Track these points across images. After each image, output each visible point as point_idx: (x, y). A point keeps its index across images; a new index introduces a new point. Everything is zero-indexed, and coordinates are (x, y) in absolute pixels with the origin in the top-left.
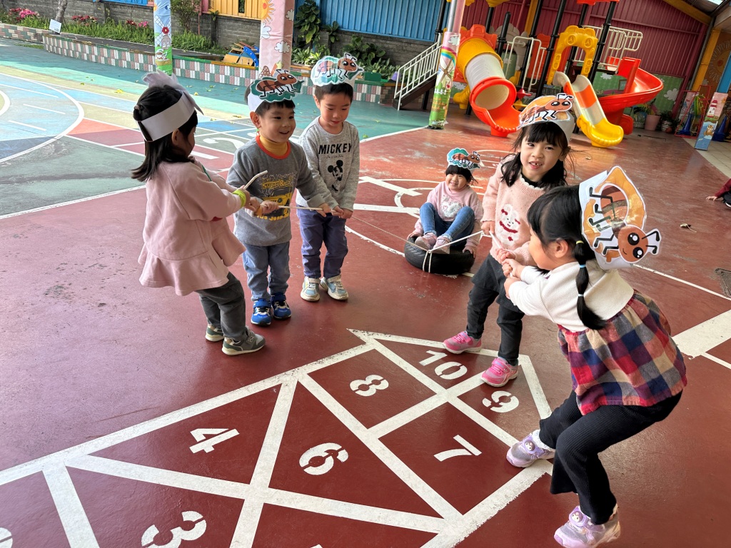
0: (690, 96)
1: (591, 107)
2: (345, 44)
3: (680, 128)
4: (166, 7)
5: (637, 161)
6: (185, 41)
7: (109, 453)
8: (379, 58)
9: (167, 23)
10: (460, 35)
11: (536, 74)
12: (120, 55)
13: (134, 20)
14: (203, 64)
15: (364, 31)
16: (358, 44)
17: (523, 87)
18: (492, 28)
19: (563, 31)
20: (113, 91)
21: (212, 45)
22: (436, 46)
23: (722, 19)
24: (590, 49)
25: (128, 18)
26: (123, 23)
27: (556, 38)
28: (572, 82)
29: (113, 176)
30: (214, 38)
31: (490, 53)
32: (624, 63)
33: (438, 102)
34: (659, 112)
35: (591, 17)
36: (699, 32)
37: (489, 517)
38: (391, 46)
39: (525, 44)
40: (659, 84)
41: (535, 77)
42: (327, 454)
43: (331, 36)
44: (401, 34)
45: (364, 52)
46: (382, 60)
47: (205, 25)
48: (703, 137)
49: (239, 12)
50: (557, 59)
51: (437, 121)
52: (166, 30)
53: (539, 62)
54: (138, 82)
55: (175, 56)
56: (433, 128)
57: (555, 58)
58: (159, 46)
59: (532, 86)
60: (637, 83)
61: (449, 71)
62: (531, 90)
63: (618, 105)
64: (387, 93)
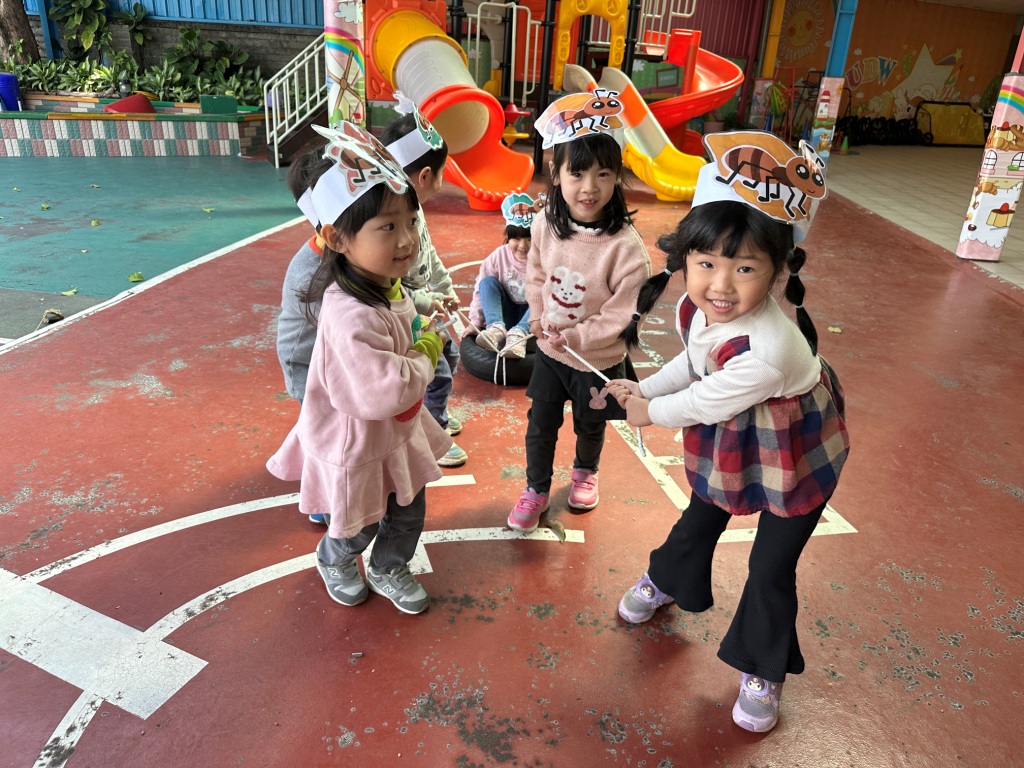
1: (641, 124)
8: (238, 67)
15: (199, 18)
16: (194, 44)
17: (512, 100)
24: (617, 18)
27: (554, 3)
28: (598, 80)
31: (436, 38)
32: (676, 40)
38: (258, 43)
39: (500, 19)
41: (530, 79)
43: (134, 31)
44: (274, 18)
46: (245, 70)
50: (564, 42)
53: (532, 50)
57: (560, 39)
59: (528, 96)
60: (701, 75)
61: (350, 81)
62: (527, 104)
63: (679, 114)
64: (255, 134)
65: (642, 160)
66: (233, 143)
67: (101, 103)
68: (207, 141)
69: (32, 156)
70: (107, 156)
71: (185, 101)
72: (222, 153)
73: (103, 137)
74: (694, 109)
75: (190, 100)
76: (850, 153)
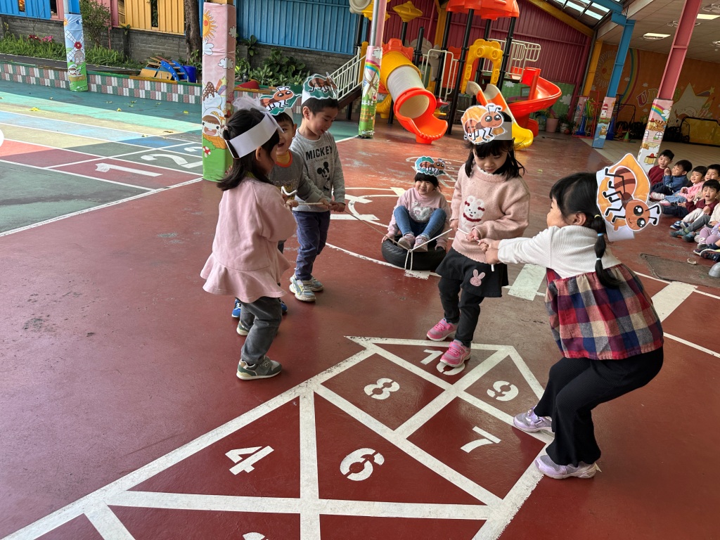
0: (582, 100)
2: (264, 57)
3: (575, 130)
4: (78, 22)
5: (548, 160)
6: (96, 55)
7: (148, 486)
8: (299, 71)
9: (79, 38)
10: (382, 48)
11: (450, 84)
12: (27, 71)
13: (37, 34)
14: (121, 79)
15: (282, 44)
16: (278, 57)
17: (440, 97)
18: (407, 41)
19: (472, 45)
20: (27, 110)
21: (125, 59)
22: (356, 59)
23: (604, 32)
24: (497, 60)
25: (32, 33)
26: (24, 38)
27: (466, 51)
28: (483, 90)
29: (56, 199)
30: (127, 53)
31: (409, 65)
32: (526, 72)
33: (366, 113)
34: (557, 116)
35: (492, 31)
36: (585, 44)
37: (525, 499)
38: (310, 59)
39: (437, 56)
40: (558, 91)
41: (450, 87)
42: (364, 459)
43: (250, 49)
44: (319, 47)
45: (284, 65)
46: (302, 72)
47: (117, 39)
48: (598, 137)
49: (152, 26)
50: (469, 70)
51: (366, 130)
52: (78, 45)
53: (453, 73)
54: (52, 100)
55: (90, 72)
56: (363, 138)
57: (467, 69)
58: (71, 61)
59: (448, 95)
60: (539, 91)
61: (374, 83)
63: (524, 109)
71: (274, 86)
74: (533, 108)
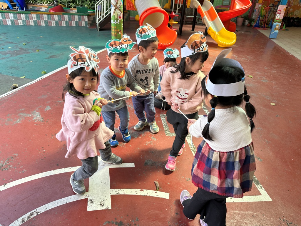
1: (215, 21)
17: (173, 11)
28: (202, 5)
33: (115, 30)
40: (249, 3)
41: (179, 3)
48: (274, 32)
59: (178, 9)
60: (237, 3)
61: (118, 6)
62: (178, 12)
63: (228, 17)
64: (93, 19)
65: (214, 33)
66: (86, 22)
67: (49, 8)
68: (78, 22)
69: (26, 25)
70: (48, 26)
71: (73, 8)
72: (83, 26)
73: (47, 20)
74: (233, 15)
75: (75, 7)
76: (286, 30)
